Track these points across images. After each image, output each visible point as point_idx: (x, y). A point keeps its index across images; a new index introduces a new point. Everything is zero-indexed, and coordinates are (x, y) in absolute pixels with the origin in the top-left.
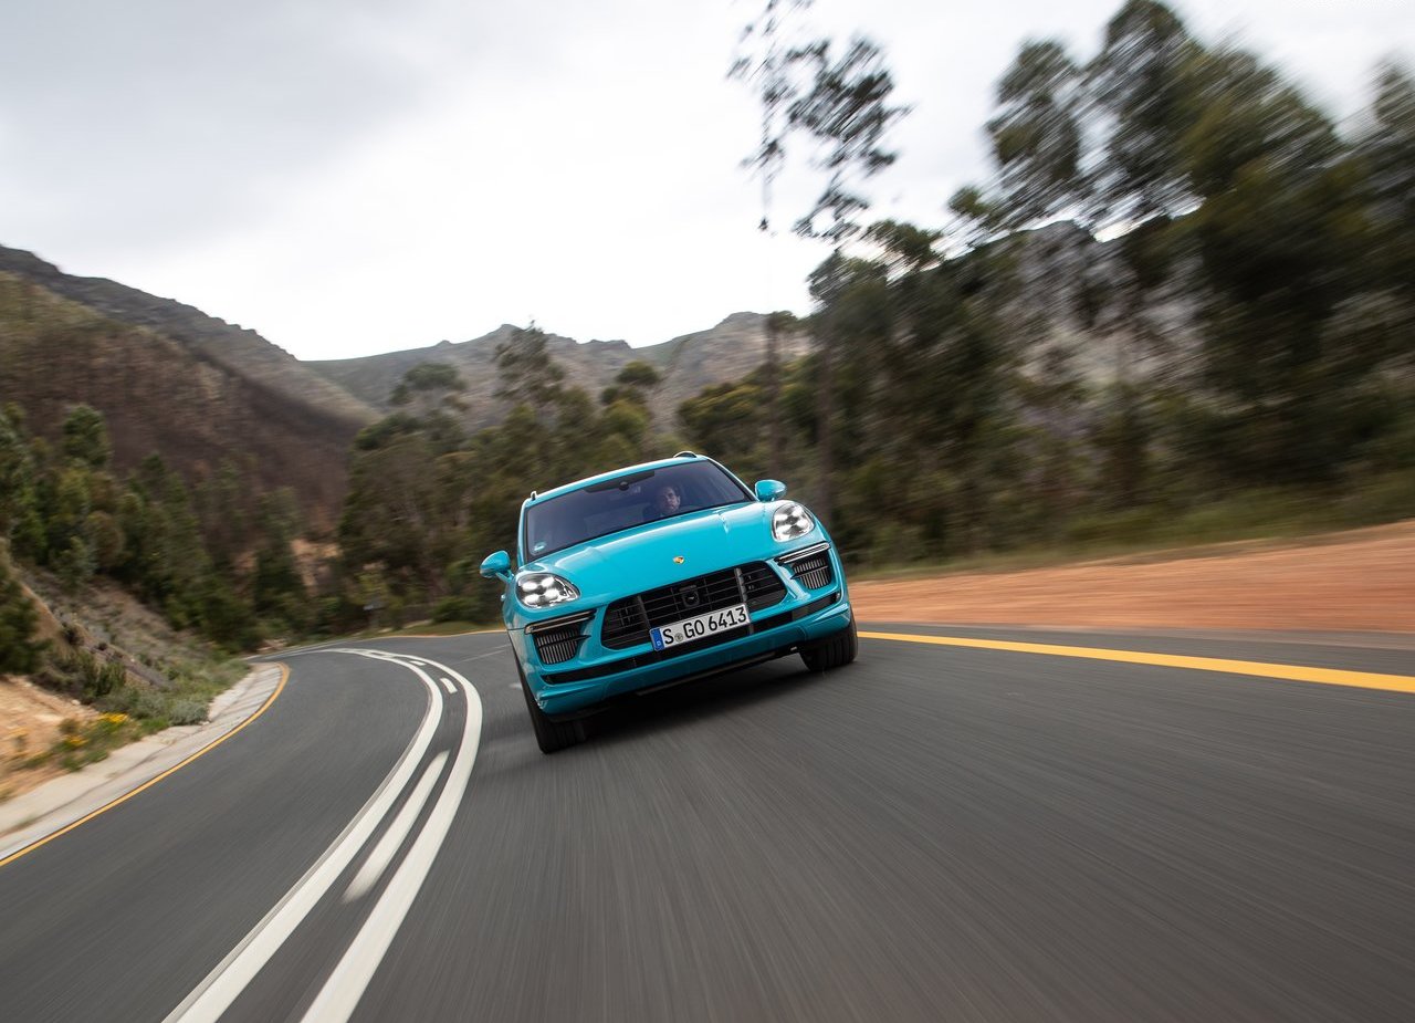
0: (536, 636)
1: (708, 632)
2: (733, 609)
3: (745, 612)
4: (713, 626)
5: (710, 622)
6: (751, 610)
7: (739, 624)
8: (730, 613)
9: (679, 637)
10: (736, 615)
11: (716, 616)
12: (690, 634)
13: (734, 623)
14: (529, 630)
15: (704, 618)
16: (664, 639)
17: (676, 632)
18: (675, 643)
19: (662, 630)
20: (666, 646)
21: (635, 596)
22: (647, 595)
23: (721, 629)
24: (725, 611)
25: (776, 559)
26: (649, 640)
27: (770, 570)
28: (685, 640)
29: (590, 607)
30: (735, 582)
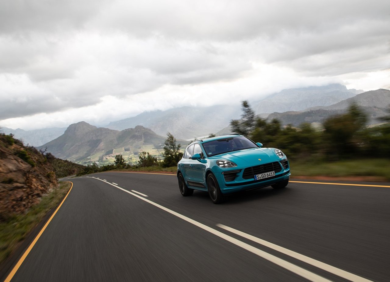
0: (224, 175)
1: (267, 177)
2: (272, 172)
3: (274, 173)
4: (268, 176)
5: (267, 175)
6: (275, 173)
7: (273, 176)
8: (271, 173)
9: (260, 177)
10: (272, 174)
11: (268, 173)
12: (263, 177)
13: (272, 175)
14: (223, 173)
15: (266, 174)
16: (257, 178)
17: (260, 176)
18: (260, 179)
19: (257, 176)
20: (257, 179)
21: (251, 167)
22: (254, 167)
23: (269, 176)
24: (270, 173)
25: (280, 161)
26: (253, 177)
27: (279, 164)
28: (262, 178)
29: (240, 169)
30: (272, 166)
